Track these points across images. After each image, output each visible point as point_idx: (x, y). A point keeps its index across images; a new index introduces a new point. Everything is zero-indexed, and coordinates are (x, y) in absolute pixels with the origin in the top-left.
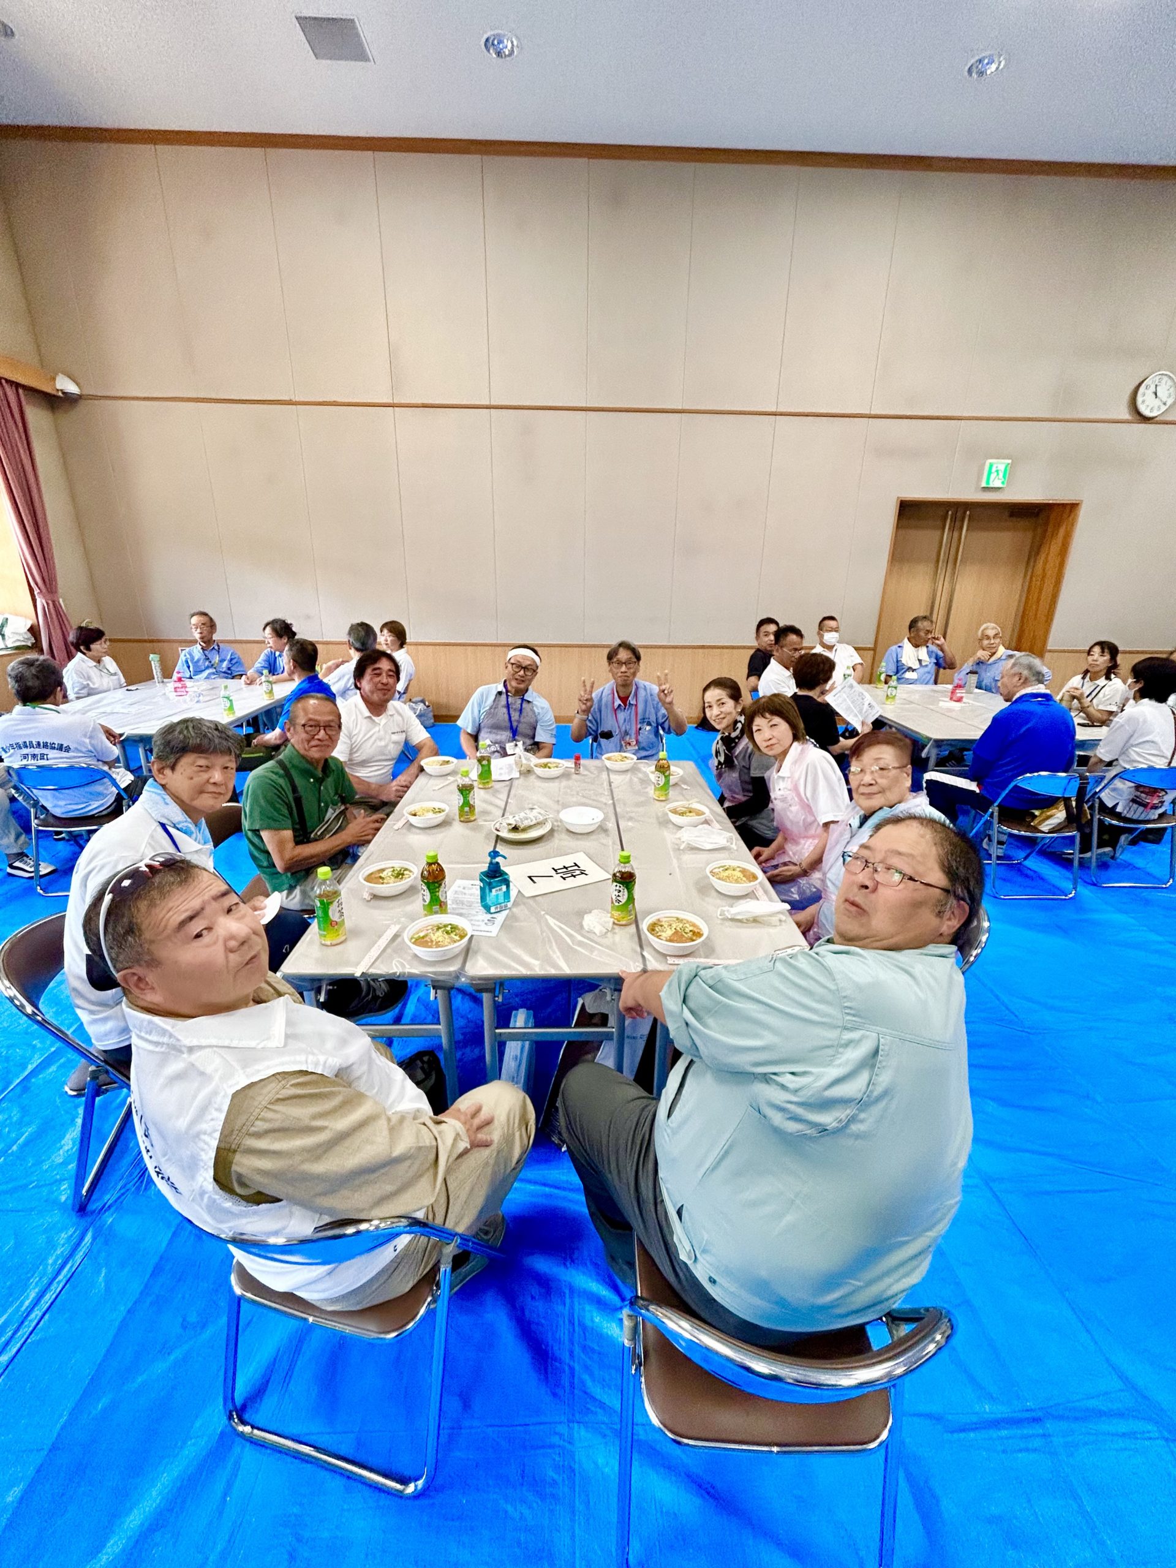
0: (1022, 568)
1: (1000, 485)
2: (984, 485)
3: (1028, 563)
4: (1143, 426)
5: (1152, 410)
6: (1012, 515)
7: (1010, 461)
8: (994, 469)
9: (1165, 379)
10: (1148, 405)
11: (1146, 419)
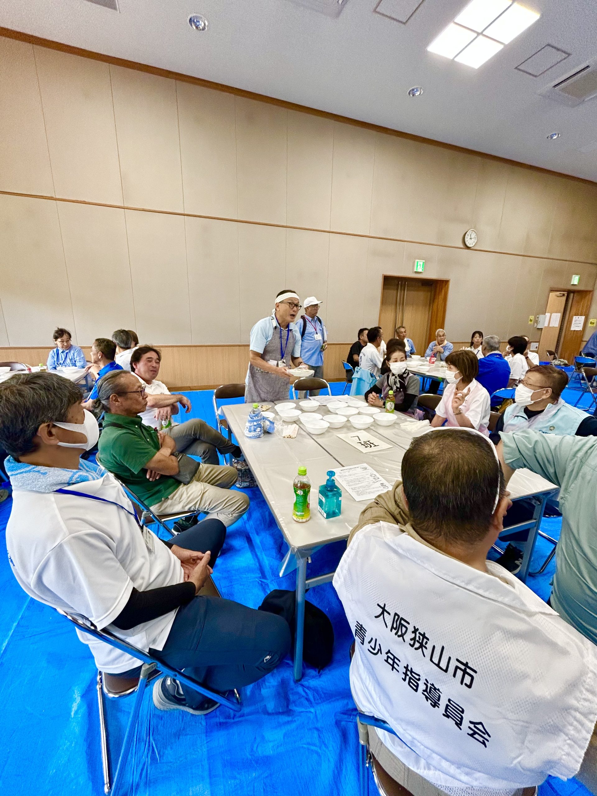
0: (428, 307)
1: (421, 271)
2: (415, 271)
3: (430, 306)
4: (467, 250)
5: (470, 244)
6: (423, 285)
7: (424, 261)
8: (419, 264)
9: (473, 232)
10: (469, 243)
11: (468, 248)
